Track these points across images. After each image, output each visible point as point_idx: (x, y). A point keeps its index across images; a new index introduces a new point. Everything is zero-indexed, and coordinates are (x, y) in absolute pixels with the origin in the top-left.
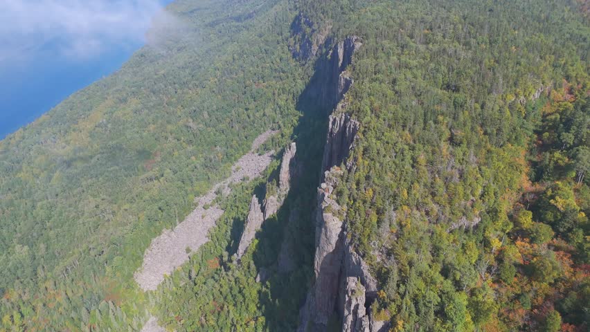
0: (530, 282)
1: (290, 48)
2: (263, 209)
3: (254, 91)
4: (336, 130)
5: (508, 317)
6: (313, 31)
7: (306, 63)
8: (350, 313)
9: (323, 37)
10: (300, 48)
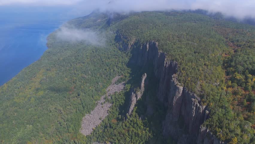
0: (236, 96)
1: (117, 47)
2: (136, 97)
3: (107, 62)
4: (167, 66)
5: (233, 104)
6: (128, 40)
7: (126, 52)
8: (194, 107)
9: (133, 43)
10: (122, 46)
